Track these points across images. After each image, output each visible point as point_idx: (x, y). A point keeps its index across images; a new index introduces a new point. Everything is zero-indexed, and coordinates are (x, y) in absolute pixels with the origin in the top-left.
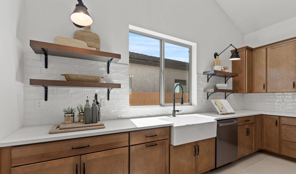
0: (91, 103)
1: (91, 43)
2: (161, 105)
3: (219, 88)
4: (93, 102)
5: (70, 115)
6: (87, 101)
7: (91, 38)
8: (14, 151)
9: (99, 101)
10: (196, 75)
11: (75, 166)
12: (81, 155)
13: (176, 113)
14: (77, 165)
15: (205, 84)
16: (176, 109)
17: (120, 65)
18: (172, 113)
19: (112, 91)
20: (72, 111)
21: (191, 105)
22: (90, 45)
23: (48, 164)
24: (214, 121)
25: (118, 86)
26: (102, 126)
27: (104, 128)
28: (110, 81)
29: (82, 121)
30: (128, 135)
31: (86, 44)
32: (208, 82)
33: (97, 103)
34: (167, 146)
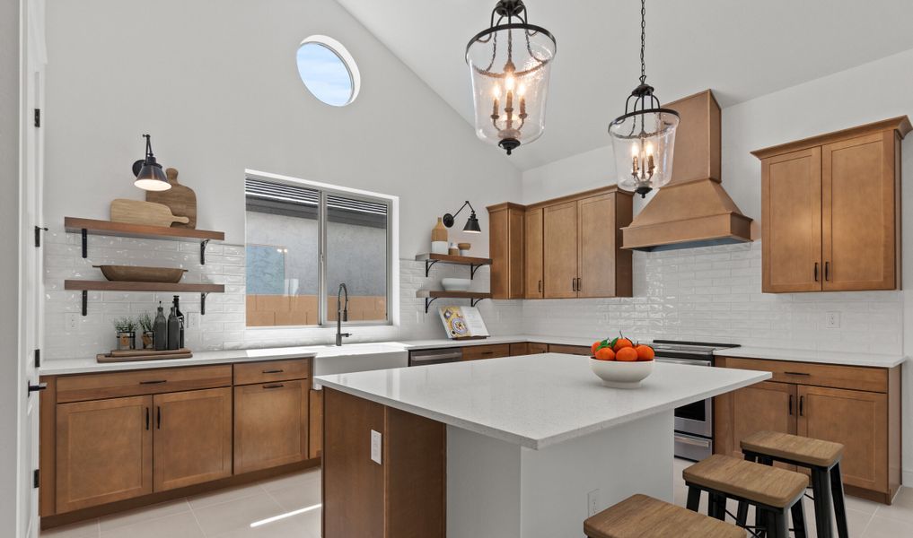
0: (167, 313)
1: (179, 207)
2: (321, 324)
3: (448, 289)
4: (170, 312)
5: (128, 335)
6: (160, 309)
7: (178, 196)
8: (60, 382)
9: (181, 310)
10: (398, 261)
11: (145, 409)
12: (153, 394)
13: (343, 338)
14: (147, 409)
15: (420, 281)
16: (342, 332)
17: (226, 248)
18: (334, 338)
19: (210, 297)
20: (130, 329)
21: (391, 324)
22: (176, 211)
23: (106, 404)
24: (403, 350)
25: (220, 289)
26: (188, 355)
27: (191, 356)
28: (206, 278)
29: (150, 346)
30: (230, 368)
31: (169, 209)
32: (427, 276)
33: (179, 314)
34: (304, 390)
